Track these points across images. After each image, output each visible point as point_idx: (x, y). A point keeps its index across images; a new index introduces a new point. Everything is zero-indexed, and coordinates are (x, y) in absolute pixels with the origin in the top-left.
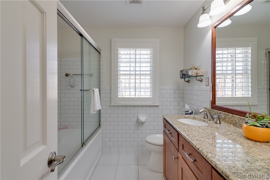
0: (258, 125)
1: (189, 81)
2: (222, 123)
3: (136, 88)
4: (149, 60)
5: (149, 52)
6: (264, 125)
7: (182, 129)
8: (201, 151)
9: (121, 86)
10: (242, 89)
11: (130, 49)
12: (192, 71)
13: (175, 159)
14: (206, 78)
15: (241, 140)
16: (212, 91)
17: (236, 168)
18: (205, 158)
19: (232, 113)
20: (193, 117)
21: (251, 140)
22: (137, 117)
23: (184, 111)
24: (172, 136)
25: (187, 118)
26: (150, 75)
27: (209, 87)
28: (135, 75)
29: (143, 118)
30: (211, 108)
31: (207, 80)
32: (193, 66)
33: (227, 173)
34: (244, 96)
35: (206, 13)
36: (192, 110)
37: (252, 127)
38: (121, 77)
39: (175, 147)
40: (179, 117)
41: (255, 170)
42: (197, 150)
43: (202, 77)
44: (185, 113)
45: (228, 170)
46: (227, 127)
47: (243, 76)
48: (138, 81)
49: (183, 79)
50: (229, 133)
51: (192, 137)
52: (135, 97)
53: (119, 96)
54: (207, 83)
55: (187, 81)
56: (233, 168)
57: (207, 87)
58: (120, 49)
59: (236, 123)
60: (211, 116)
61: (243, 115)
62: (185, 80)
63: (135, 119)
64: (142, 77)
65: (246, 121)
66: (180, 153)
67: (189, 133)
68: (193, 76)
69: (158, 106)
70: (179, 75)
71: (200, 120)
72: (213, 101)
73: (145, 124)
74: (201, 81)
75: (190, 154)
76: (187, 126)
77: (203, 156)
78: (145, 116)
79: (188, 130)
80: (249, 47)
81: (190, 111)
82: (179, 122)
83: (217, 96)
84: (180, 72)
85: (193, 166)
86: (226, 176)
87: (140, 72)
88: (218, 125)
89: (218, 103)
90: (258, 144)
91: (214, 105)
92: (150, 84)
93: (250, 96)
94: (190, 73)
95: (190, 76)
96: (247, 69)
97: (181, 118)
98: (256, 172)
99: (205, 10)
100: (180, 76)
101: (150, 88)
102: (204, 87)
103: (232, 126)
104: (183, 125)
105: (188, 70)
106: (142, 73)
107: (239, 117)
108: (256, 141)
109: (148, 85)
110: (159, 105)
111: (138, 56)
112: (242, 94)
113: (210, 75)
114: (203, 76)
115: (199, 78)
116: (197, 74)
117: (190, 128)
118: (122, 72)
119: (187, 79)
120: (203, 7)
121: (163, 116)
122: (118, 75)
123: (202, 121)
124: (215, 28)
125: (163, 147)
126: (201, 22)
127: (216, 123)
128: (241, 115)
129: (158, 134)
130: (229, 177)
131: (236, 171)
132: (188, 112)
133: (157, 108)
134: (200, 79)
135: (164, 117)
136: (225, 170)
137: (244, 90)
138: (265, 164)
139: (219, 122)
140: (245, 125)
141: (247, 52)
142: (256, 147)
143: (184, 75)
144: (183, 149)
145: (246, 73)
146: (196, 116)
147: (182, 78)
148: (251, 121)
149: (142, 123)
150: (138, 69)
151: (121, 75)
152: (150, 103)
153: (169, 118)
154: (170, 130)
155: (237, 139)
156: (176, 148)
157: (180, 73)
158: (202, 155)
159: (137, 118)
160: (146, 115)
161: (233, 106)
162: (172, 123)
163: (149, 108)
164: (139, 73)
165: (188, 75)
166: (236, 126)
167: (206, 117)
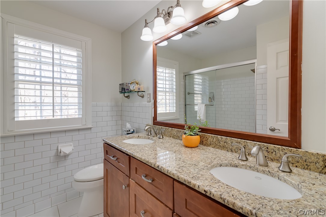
0: (192, 134)
1: (129, 96)
2: (164, 137)
3: (55, 104)
4: (76, 65)
5: (75, 54)
6: (195, 133)
7: (134, 151)
8: (161, 168)
9: (20, 101)
10: (170, 106)
11: (40, 41)
12: (134, 85)
13: (125, 188)
14: (148, 94)
15: (183, 149)
16: (154, 107)
17: (191, 173)
18: (166, 173)
19: (171, 127)
20: (138, 136)
21: (189, 147)
22: (56, 148)
23: (125, 131)
24: (119, 162)
25: (131, 138)
26: (77, 86)
27: (151, 103)
28: (52, 85)
29: (66, 149)
30: (153, 124)
31: (148, 96)
32: (134, 81)
33: (188, 179)
34: (171, 111)
35: (148, 27)
36: (134, 129)
37: (189, 136)
38: (21, 86)
39: (124, 174)
40: (123, 138)
41: (201, 170)
42: (157, 168)
43: (143, 93)
44: (126, 133)
45: (188, 177)
46: (169, 140)
47: (170, 94)
48: (57, 94)
49: (123, 94)
50: (173, 145)
51: (147, 157)
52: (53, 118)
53: (16, 119)
54: (149, 99)
55: (127, 97)
56: (190, 174)
57: (148, 103)
58: (17, 36)
59: (175, 135)
60: (155, 132)
61: (180, 128)
62: (124, 95)
63: (53, 153)
64: (63, 89)
65: (185, 132)
66: (132, 179)
67: (143, 153)
68: (135, 91)
69: (90, 128)
70: (118, 89)
71: (145, 138)
72: (155, 118)
73: (70, 157)
74: (143, 97)
75: (146, 176)
76: (137, 147)
77: (164, 172)
78: (71, 146)
79: (140, 150)
80: (174, 69)
81: (132, 130)
82: (127, 143)
83: (158, 112)
84: (119, 85)
85: (150, 188)
86: (189, 182)
87: (61, 81)
88: (161, 140)
89: (159, 119)
90: (193, 149)
91: (155, 121)
92: (77, 98)
93: (175, 111)
94: (131, 88)
95: (131, 91)
96: (172, 88)
97: (125, 139)
98: (203, 171)
99: (147, 24)
100: (119, 91)
101: (77, 104)
102: (145, 103)
103: (171, 138)
104: (133, 146)
105: (129, 84)
106: (63, 81)
107: (177, 130)
108: (191, 148)
109: (76, 100)
110: (92, 126)
111: (56, 56)
112: (169, 110)
113: (151, 91)
114: (145, 92)
115: (140, 93)
116: (139, 89)
117: (141, 148)
118: (21, 78)
119: (126, 95)
120: (146, 20)
121: (103, 140)
122: (15, 82)
123: (147, 139)
124: (156, 45)
125: (103, 179)
126: (144, 35)
127: (160, 138)
128: (178, 128)
129: (91, 165)
130: (191, 182)
131: (193, 176)
132: (130, 131)
133: (89, 132)
134: (142, 95)
135: (105, 141)
136: (186, 178)
137: (171, 106)
138: (204, 163)
139: (162, 137)
140: (184, 136)
141: (172, 73)
142: (194, 152)
143: (124, 90)
144: (136, 173)
145: (172, 91)
146: (140, 135)
147: (121, 92)
148: (188, 132)
149: (66, 156)
150: (56, 75)
151: (20, 82)
152: (79, 126)
153: (112, 141)
154: (115, 156)
155: (180, 149)
156: (126, 175)
157: (119, 87)
158: (162, 172)
159: (55, 151)
160: (72, 143)
161: (169, 120)
162: (119, 147)
163: (77, 133)
164: (58, 81)
165: (128, 90)
166: (174, 138)
167: (150, 134)
